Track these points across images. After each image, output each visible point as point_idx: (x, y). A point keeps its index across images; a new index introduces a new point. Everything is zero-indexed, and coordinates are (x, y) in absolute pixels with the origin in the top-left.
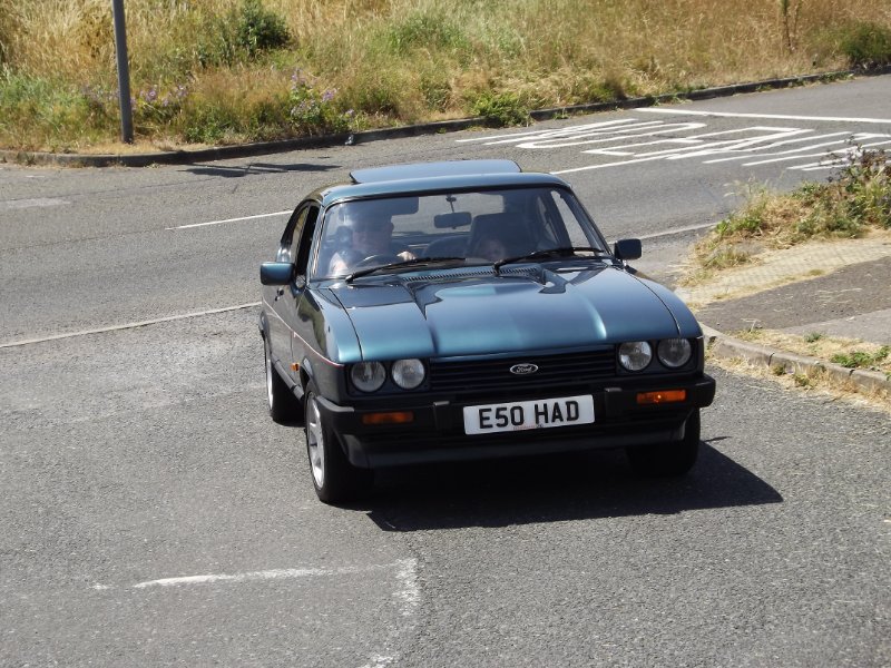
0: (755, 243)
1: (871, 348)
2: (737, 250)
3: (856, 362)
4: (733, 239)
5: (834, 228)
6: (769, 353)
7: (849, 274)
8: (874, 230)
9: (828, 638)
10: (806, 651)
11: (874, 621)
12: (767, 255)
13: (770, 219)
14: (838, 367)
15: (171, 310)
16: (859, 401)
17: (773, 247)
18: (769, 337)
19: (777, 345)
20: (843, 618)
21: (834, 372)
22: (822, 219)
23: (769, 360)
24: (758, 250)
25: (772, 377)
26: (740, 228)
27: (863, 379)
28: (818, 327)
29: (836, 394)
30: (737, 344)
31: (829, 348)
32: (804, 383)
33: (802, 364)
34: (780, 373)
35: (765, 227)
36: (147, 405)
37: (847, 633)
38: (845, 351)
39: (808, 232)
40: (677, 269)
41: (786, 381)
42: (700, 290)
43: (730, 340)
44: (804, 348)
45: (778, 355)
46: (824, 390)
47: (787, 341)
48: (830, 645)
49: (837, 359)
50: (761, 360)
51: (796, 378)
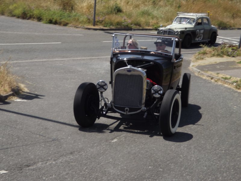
0: (204, 56)
1: (228, 77)
2: (202, 57)
3: (226, 79)
4: (201, 55)
5: (218, 55)
6: (210, 75)
7: (221, 63)
8: (225, 56)
12: (207, 58)
14: (222, 79)
15: (103, 56)
16: (226, 85)
17: (208, 57)
18: (209, 73)
19: (211, 74)
21: (222, 80)
22: (216, 53)
23: (210, 77)
24: (205, 57)
25: (210, 80)
26: (202, 53)
27: (227, 82)
28: (218, 72)
29: (222, 84)
31: (221, 76)
32: (216, 81)
33: (216, 78)
34: (212, 79)
35: (206, 53)
36: (100, 72)
38: (224, 77)
39: (214, 55)
40: (191, 59)
41: (213, 81)
42: (195, 63)
43: (203, 72)
44: (216, 75)
45: (211, 76)
46: (220, 83)
47: (213, 74)
49: (222, 78)
50: (208, 76)
51: (215, 80)
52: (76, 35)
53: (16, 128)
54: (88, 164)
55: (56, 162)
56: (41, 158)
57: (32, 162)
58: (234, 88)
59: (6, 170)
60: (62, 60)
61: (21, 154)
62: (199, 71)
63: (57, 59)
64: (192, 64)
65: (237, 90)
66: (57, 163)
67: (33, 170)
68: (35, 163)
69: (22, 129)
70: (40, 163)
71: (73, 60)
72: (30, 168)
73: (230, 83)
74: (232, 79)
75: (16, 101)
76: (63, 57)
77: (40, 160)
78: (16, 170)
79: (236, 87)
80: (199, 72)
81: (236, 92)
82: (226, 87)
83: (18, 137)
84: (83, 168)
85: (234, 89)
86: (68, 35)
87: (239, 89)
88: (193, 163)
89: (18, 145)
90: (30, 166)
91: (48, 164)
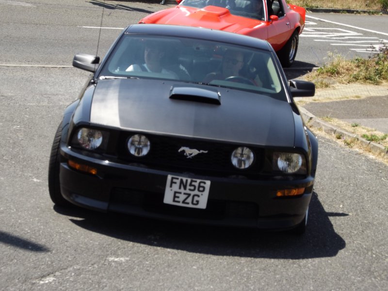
0: (333, 79)
1: (379, 134)
2: (325, 81)
3: (372, 139)
4: (324, 76)
5: (367, 79)
6: (335, 129)
7: (372, 100)
8: (384, 82)
9: (352, 257)
10: (342, 261)
11: (372, 253)
12: (337, 85)
13: (341, 70)
14: (364, 140)
16: (371, 156)
17: (340, 82)
18: (336, 123)
19: (338, 126)
20: (359, 250)
21: (362, 142)
22: (363, 74)
23: (335, 131)
24: (334, 83)
25: (335, 139)
26: (327, 72)
27: (374, 147)
28: (357, 121)
29: (361, 151)
30: (322, 123)
31: (361, 131)
32: (348, 144)
33: (349, 136)
34: (339, 138)
35: (338, 73)
37: (360, 256)
38: (368, 134)
39: (356, 78)
41: (340, 142)
43: (319, 120)
44: (351, 129)
45: (339, 130)
46: (356, 149)
47: (343, 125)
48: (353, 260)
49: (364, 136)
50: (331, 131)
51: (345, 142)
62: (311, 115)
73: (382, 151)
74: (387, 139)
80: (311, 118)
82: (367, 160)
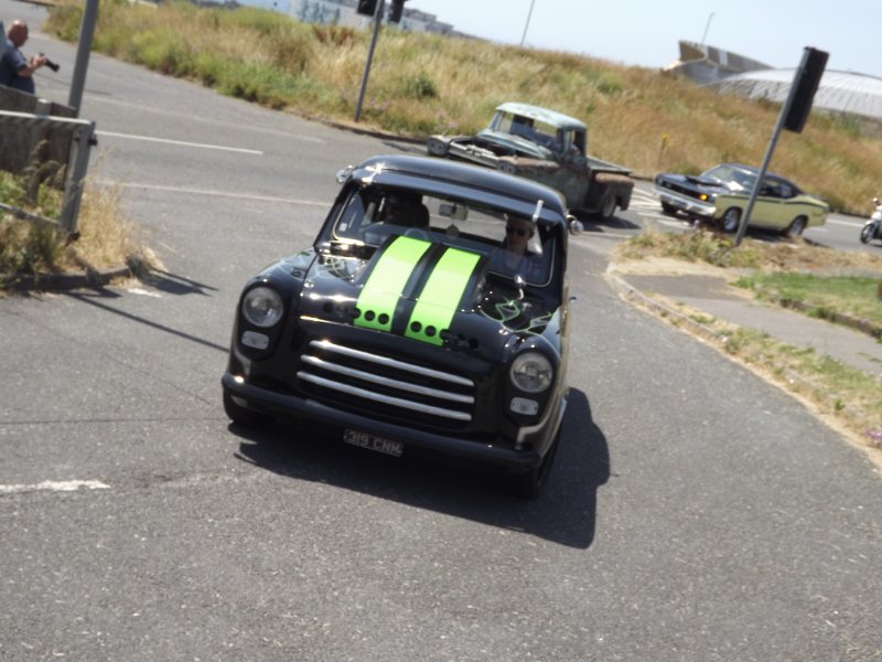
0: (646, 251)
1: (709, 317)
2: (640, 252)
3: (702, 320)
4: (636, 247)
5: (683, 255)
6: (659, 305)
7: (690, 278)
8: (700, 261)
12: (651, 258)
13: (656, 243)
14: (692, 321)
16: (701, 340)
17: (655, 255)
18: (659, 299)
19: (663, 303)
21: (690, 323)
22: (678, 249)
23: (659, 308)
24: (648, 255)
25: (659, 317)
26: (641, 242)
27: (703, 330)
28: (682, 299)
29: (689, 333)
30: (644, 297)
31: (688, 311)
32: (675, 323)
33: (675, 315)
34: (664, 315)
35: (652, 245)
38: (696, 314)
39: (670, 253)
40: (611, 253)
41: (666, 321)
42: (621, 265)
43: (641, 294)
44: (677, 308)
45: (664, 307)
46: (684, 330)
47: (668, 302)
49: (692, 317)
50: (654, 307)
51: (671, 320)
52: (305, 138)
53: (131, 367)
54: (332, 498)
55: (242, 479)
56: (201, 463)
57: (177, 471)
58: (720, 350)
59: (105, 482)
60: (263, 201)
61: (146, 442)
62: (631, 288)
63: (247, 195)
64: (611, 267)
65: (728, 356)
66: (244, 483)
67: (180, 492)
68: (184, 474)
69: (147, 374)
70: (199, 477)
71: (293, 205)
72: (170, 484)
73: (711, 335)
74: (717, 323)
75: (133, 294)
76: (266, 192)
77: (198, 467)
78: (132, 485)
79: (727, 348)
80: (632, 291)
81: (726, 361)
82: (698, 343)
83: (139, 395)
84: (318, 509)
85: (722, 352)
86: (283, 134)
87: (733, 354)
88: (619, 537)
89: (137, 415)
90: (170, 480)
91: (219, 481)
